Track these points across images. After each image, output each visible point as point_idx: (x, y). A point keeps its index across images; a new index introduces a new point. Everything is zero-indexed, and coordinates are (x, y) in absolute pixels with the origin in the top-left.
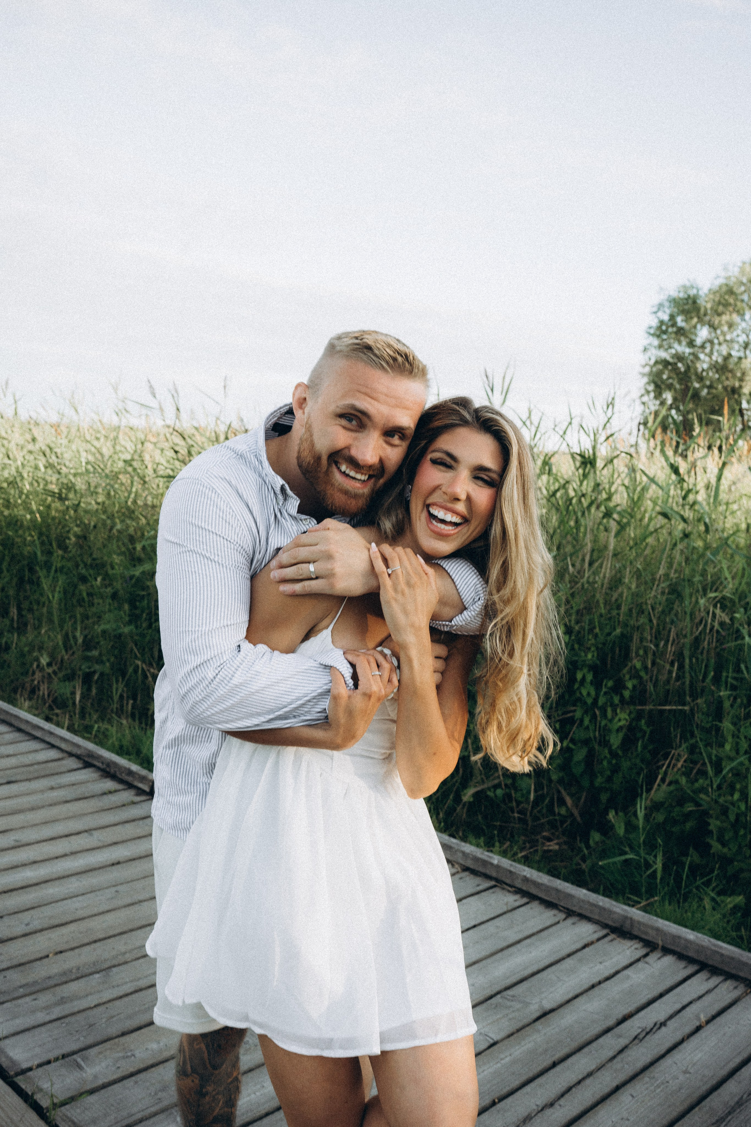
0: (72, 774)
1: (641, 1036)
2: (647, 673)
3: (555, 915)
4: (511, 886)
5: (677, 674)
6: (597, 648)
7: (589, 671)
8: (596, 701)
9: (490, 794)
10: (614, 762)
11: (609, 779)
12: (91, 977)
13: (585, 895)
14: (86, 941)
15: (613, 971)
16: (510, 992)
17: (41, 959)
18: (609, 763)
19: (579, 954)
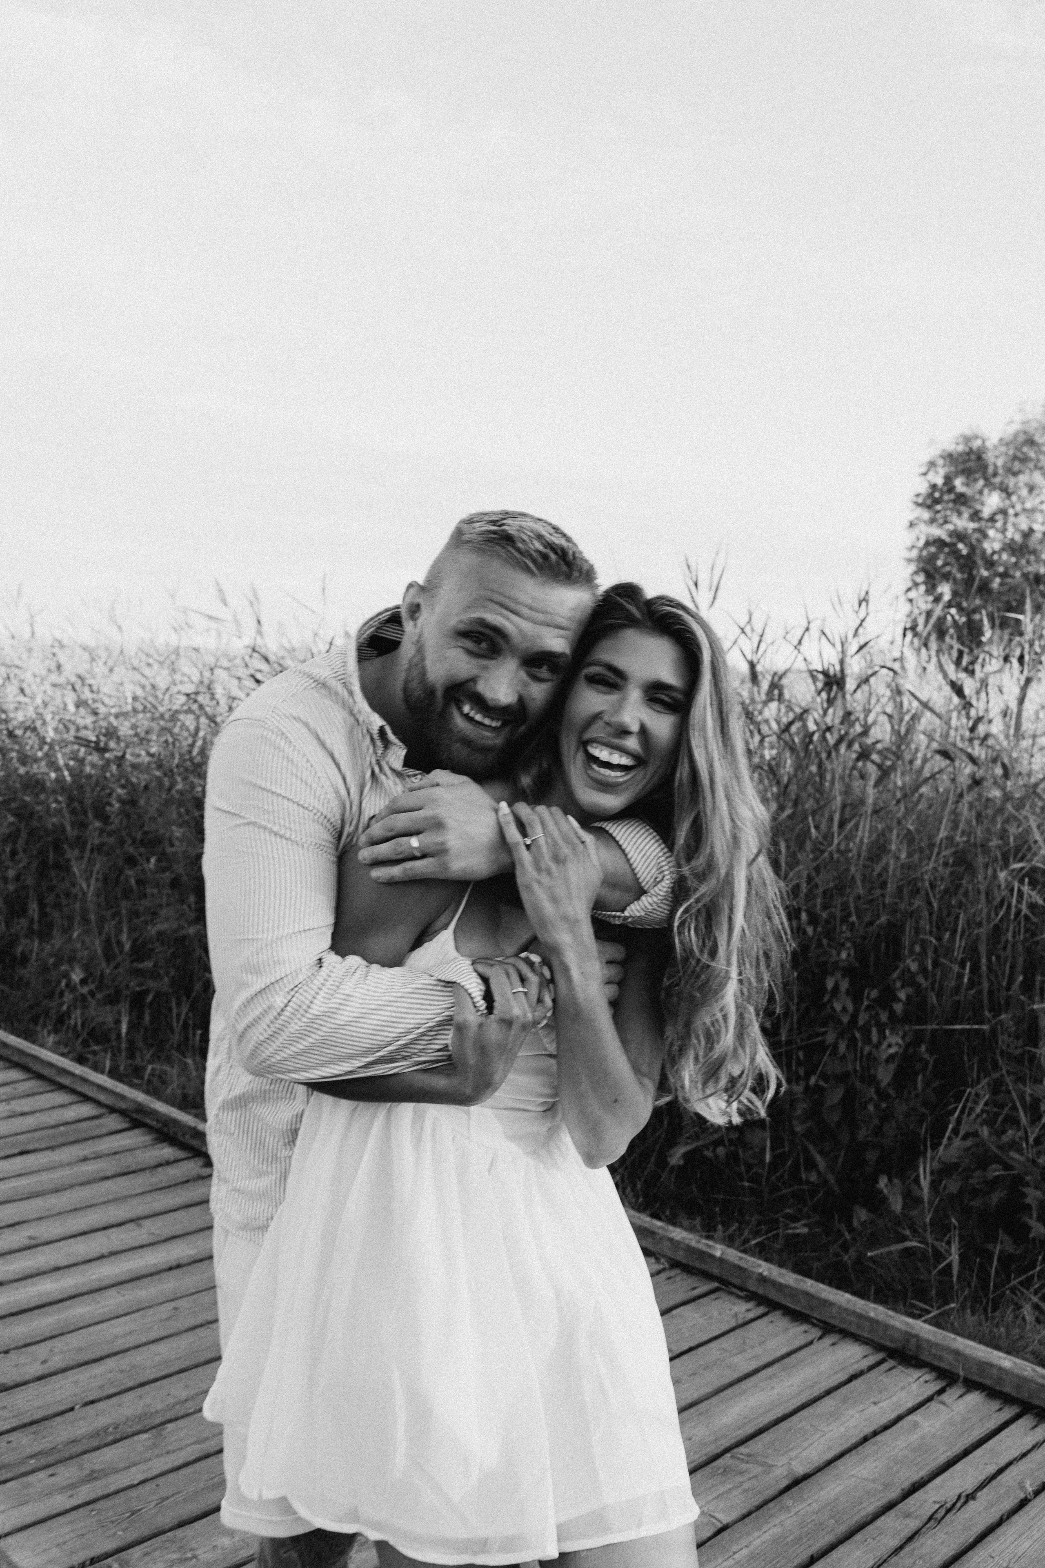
0: (113, 1137)
1: (939, 1516)
2: (926, 979)
3: (806, 1332)
4: (741, 1289)
5: (969, 979)
6: (854, 943)
7: (843, 977)
8: (854, 1017)
9: (708, 1154)
10: (884, 1105)
11: (878, 1131)
12: (135, 1438)
13: (849, 1301)
14: (130, 1384)
15: (893, 1416)
16: (743, 1449)
17: (63, 1413)
18: (876, 1107)
19: (844, 1390)
